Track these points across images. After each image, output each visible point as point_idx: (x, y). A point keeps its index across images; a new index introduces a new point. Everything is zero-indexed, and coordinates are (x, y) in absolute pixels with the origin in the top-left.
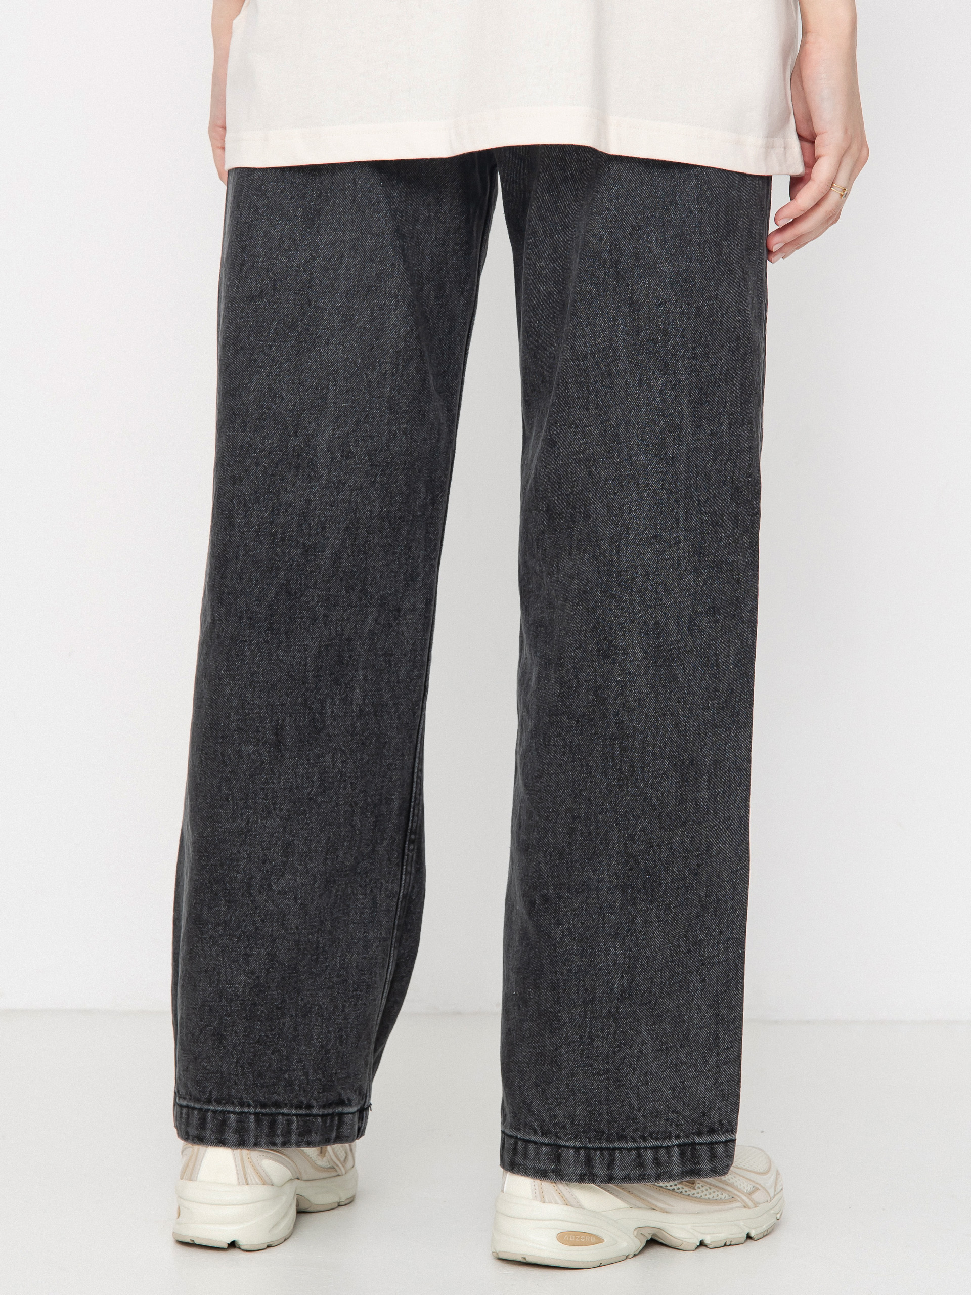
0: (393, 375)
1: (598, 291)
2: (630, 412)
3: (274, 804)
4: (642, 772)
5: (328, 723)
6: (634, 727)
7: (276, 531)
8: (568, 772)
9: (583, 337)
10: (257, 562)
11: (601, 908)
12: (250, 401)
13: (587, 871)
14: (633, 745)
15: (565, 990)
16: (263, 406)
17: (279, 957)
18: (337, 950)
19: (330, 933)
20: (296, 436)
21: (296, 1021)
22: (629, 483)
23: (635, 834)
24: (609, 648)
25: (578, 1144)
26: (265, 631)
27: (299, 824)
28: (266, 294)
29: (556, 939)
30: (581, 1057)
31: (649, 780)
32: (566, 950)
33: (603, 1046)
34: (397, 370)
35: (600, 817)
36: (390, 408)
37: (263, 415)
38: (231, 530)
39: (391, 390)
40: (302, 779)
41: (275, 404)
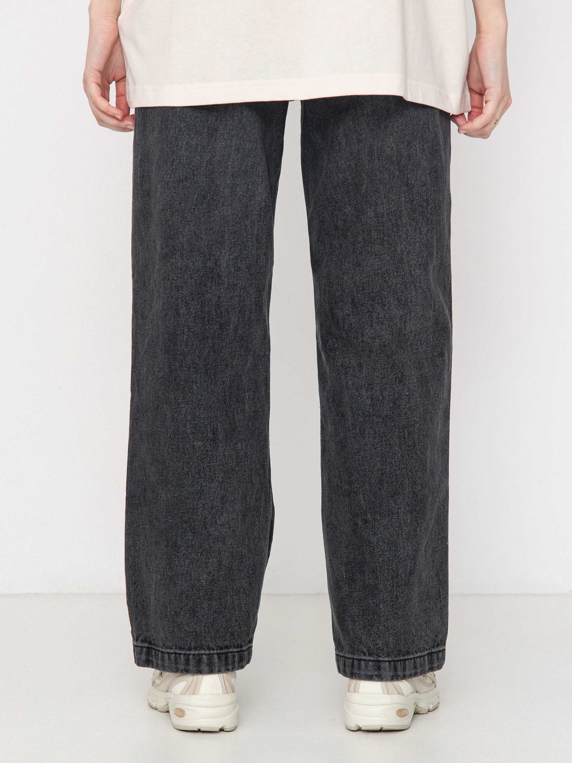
0: (259, 222)
1: (389, 178)
2: (410, 246)
3: (215, 474)
4: (419, 446)
5: (237, 424)
6: (415, 421)
7: (205, 316)
8: (378, 448)
9: (382, 204)
10: (196, 335)
11: (400, 524)
12: (184, 241)
13: (391, 503)
14: (414, 431)
15: (381, 571)
16: (192, 244)
17: (223, 562)
18: (251, 555)
19: (248, 546)
20: (210, 260)
21: (233, 598)
22: (410, 286)
23: (416, 481)
24: (402, 377)
25: (390, 659)
26: (204, 375)
27: (228, 484)
28: (189, 178)
29: (374, 543)
30: (392, 609)
31: (422, 450)
32: (381, 549)
33: (402, 602)
34: (261, 218)
35: (398, 472)
36: (257, 241)
37: (192, 249)
38: (178, 318)
39: (258, 230)
40: (228, 458)
41: (199, 242)
